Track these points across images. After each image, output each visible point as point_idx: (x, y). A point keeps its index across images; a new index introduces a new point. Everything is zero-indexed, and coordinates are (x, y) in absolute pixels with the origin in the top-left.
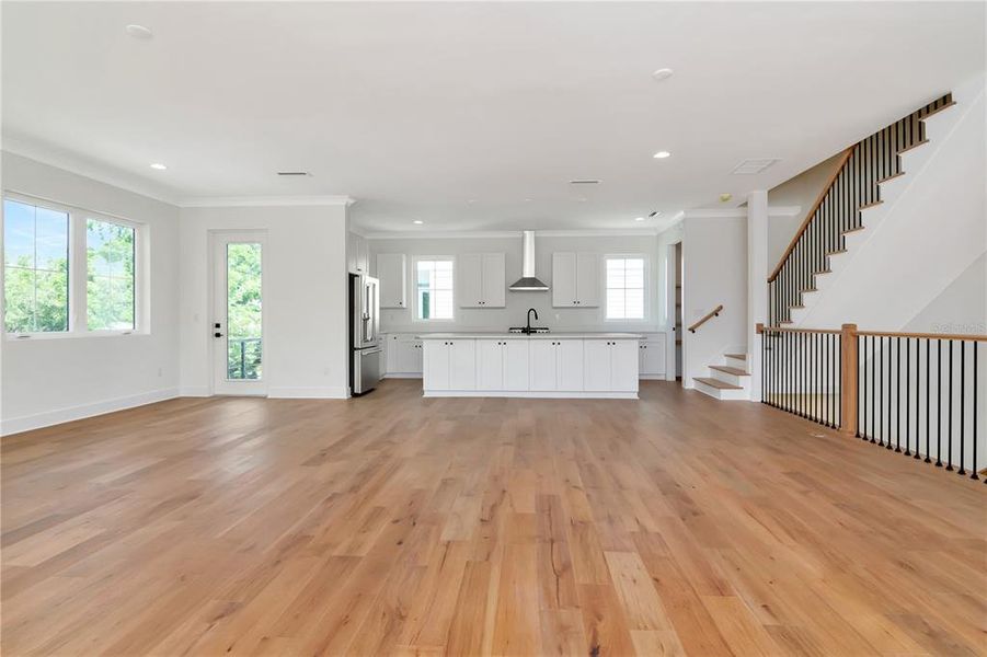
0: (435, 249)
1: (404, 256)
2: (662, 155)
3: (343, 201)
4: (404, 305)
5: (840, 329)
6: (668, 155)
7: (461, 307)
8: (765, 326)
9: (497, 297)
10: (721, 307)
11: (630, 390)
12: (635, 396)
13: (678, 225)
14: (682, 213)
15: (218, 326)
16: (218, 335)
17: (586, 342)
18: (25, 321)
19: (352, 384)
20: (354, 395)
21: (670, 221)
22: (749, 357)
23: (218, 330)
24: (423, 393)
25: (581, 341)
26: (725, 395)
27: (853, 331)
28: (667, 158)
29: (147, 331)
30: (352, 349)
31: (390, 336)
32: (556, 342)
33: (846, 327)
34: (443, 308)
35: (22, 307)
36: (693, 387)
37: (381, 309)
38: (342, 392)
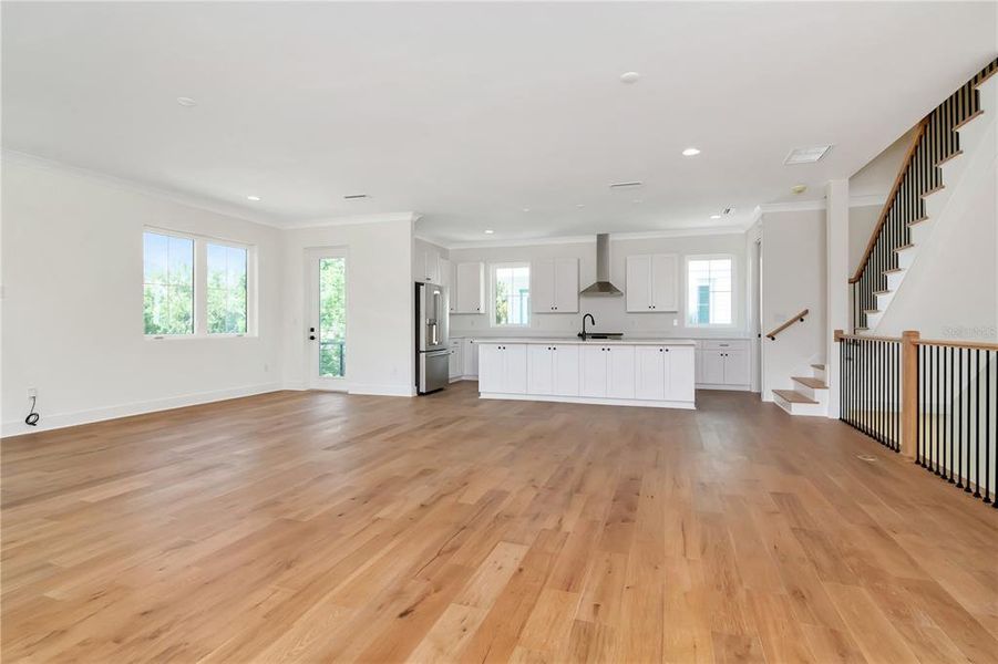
0: (510, 257)
1: (482, 266)
2: (691, 152)
3: (408, 217)
4: (482, 311)
5: (900, 336)
6: (697, 152)
7: (536, 313)
8: (845, 333)
9: (570, 301)
10: (807, 312)
11: (686, 400)
12: (692, 407)
13: (758, 221)
14: (758, 207)
15: (312, 330)
16: (312, 338)
17: (637, 347)
18: (217, 325)
19: (417, 384)
20: (420, 394)
21: (746, 218)
22: (827, 367)
23: (312, 334)
24: (479, 394)
25: (632, 348)
26: (797, 410)
27: (914, 340)
28: (696, 155)
29: (256, 335)
30: (418, 351)
31: (467, 341)
32: (606, 348)
33: (908, 334)
34: (517, 313)
35: (215, 314)
36: (772, 400)
37: (450, 314)
38: (408, 390)
